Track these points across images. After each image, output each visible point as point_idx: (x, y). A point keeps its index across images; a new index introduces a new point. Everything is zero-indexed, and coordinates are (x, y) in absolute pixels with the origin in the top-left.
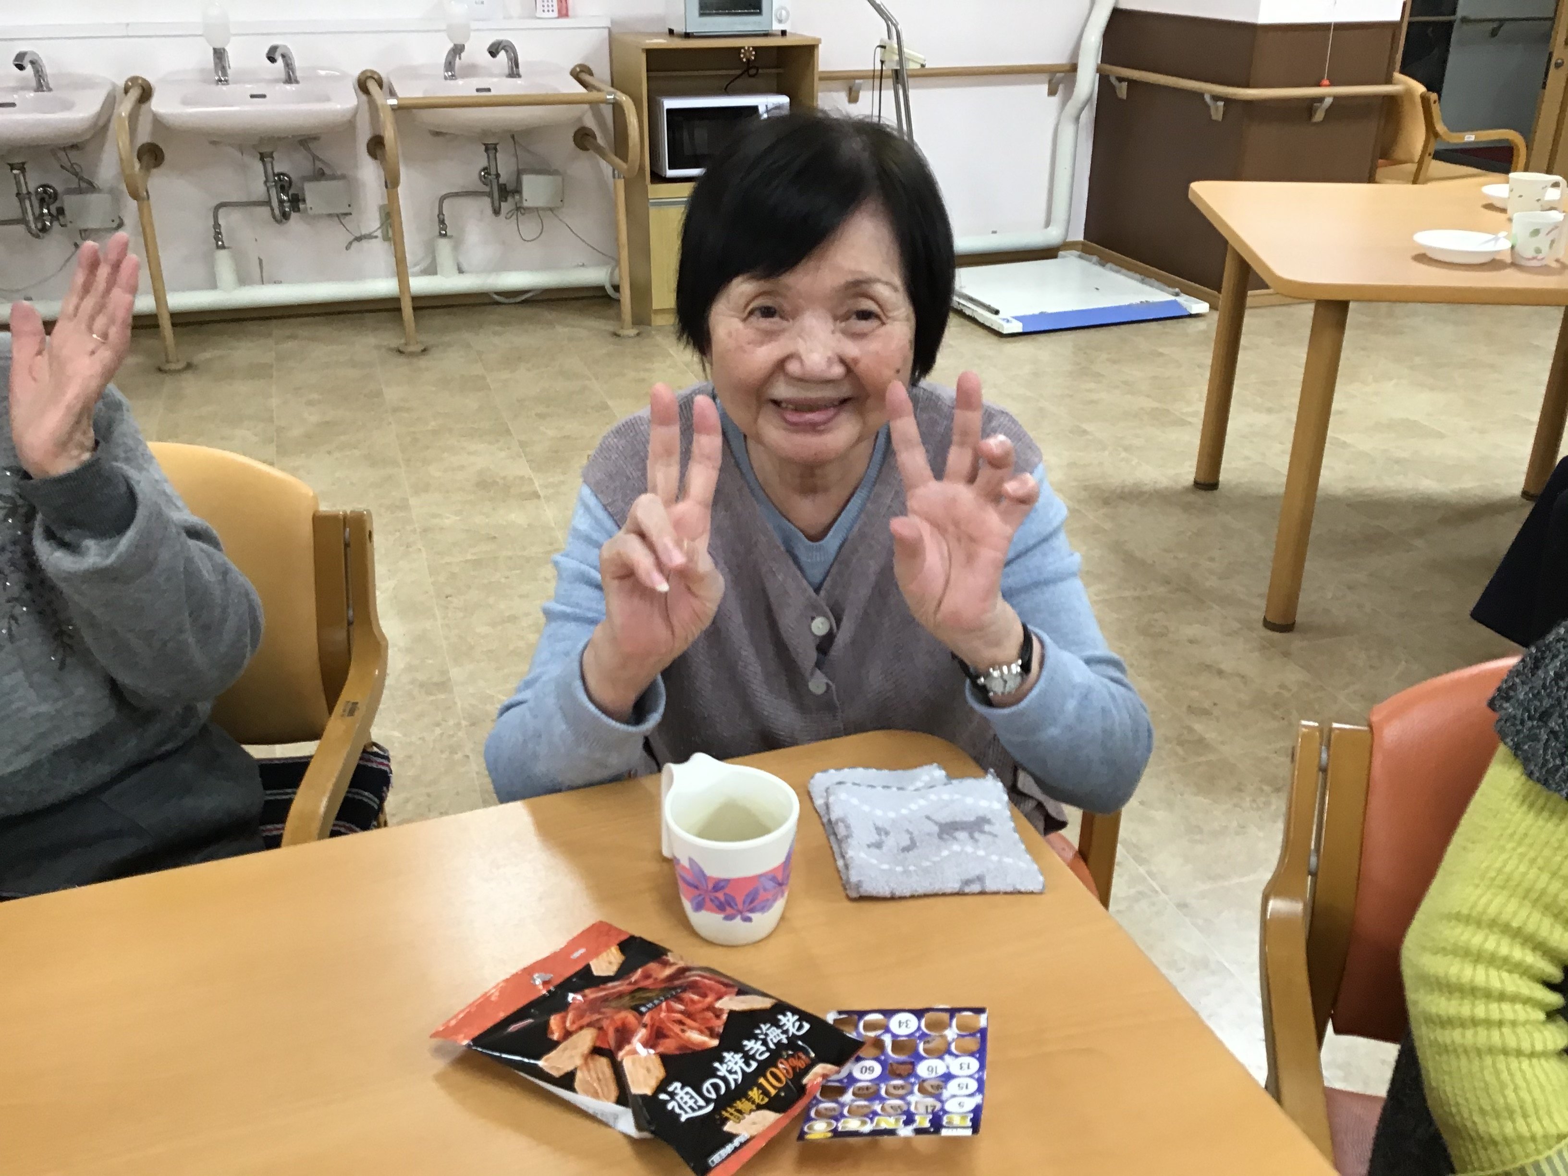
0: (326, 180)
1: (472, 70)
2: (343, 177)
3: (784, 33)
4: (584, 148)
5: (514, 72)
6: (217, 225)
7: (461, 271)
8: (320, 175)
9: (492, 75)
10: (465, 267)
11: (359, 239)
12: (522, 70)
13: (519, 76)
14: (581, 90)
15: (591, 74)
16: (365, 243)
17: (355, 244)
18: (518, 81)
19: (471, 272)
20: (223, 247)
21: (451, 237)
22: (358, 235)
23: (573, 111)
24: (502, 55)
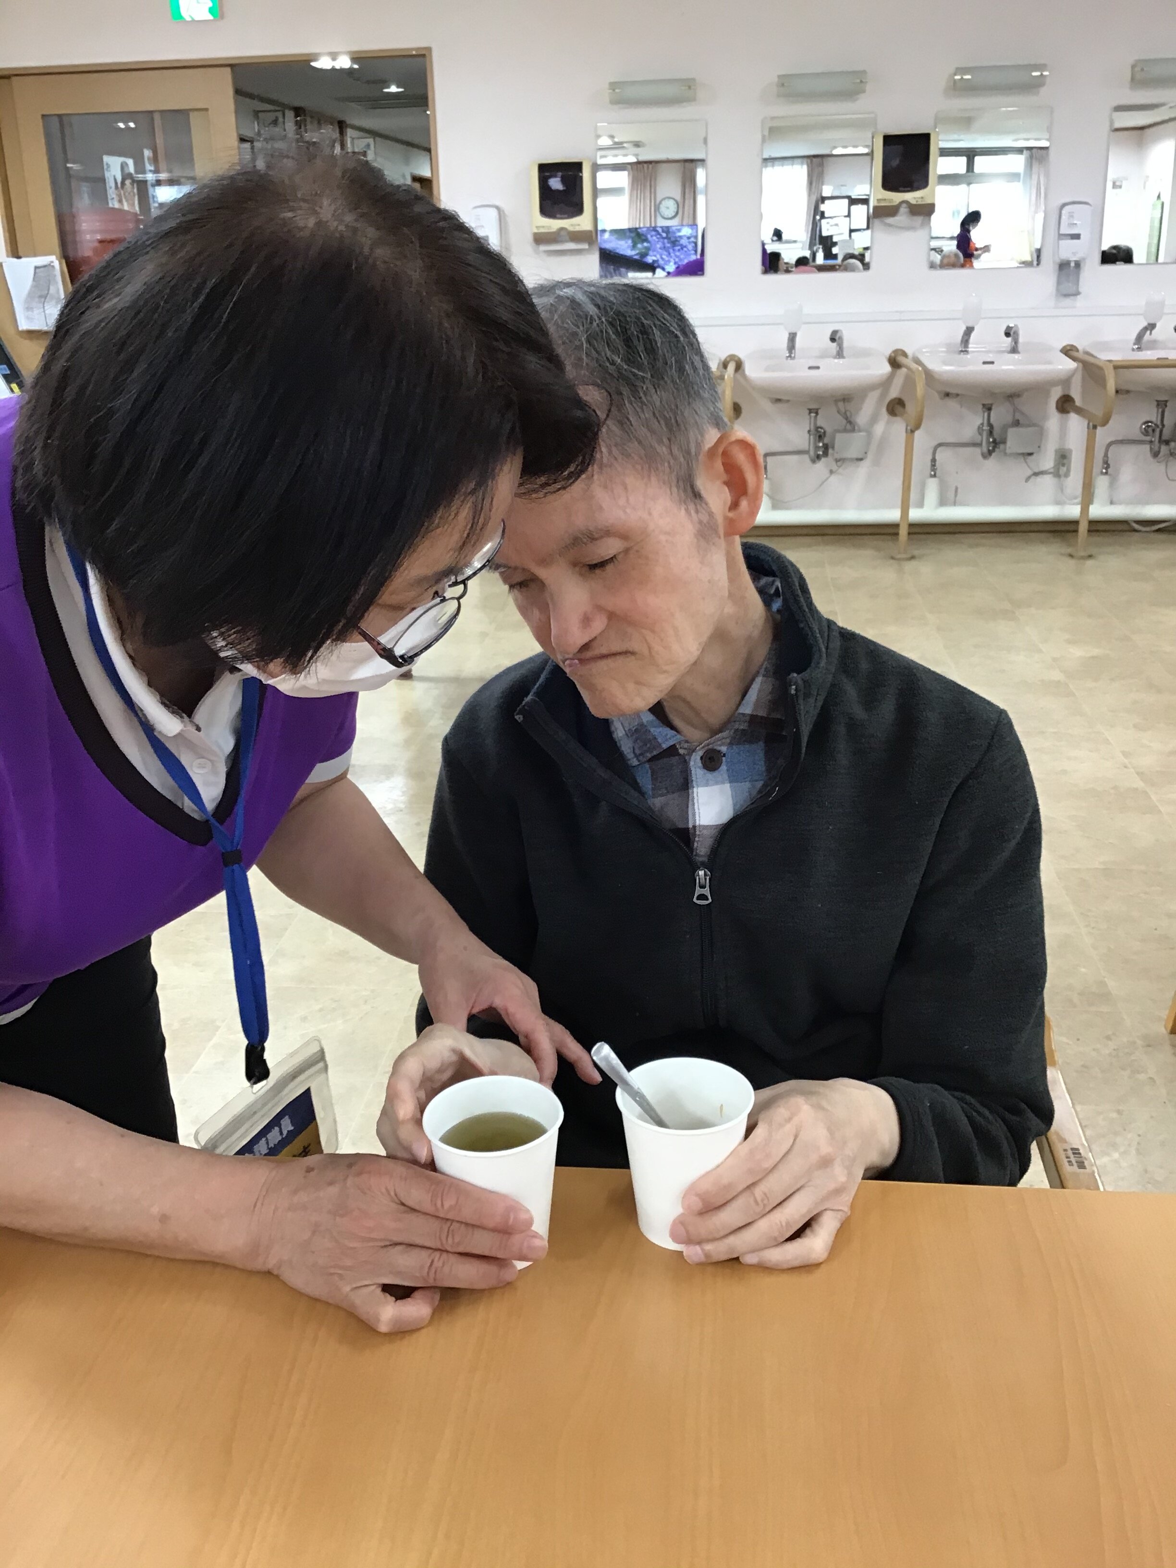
0: (1021, 427)
2: (1034, 425)
7: (1112, 503)
8: (1017, 423)
10: (1115, 499)
11: (1036, 474)
16: (1039, 479)
17: (1033, 478)
19: (1120, 504)
21: (1110, 475)
22: (1037, 470)
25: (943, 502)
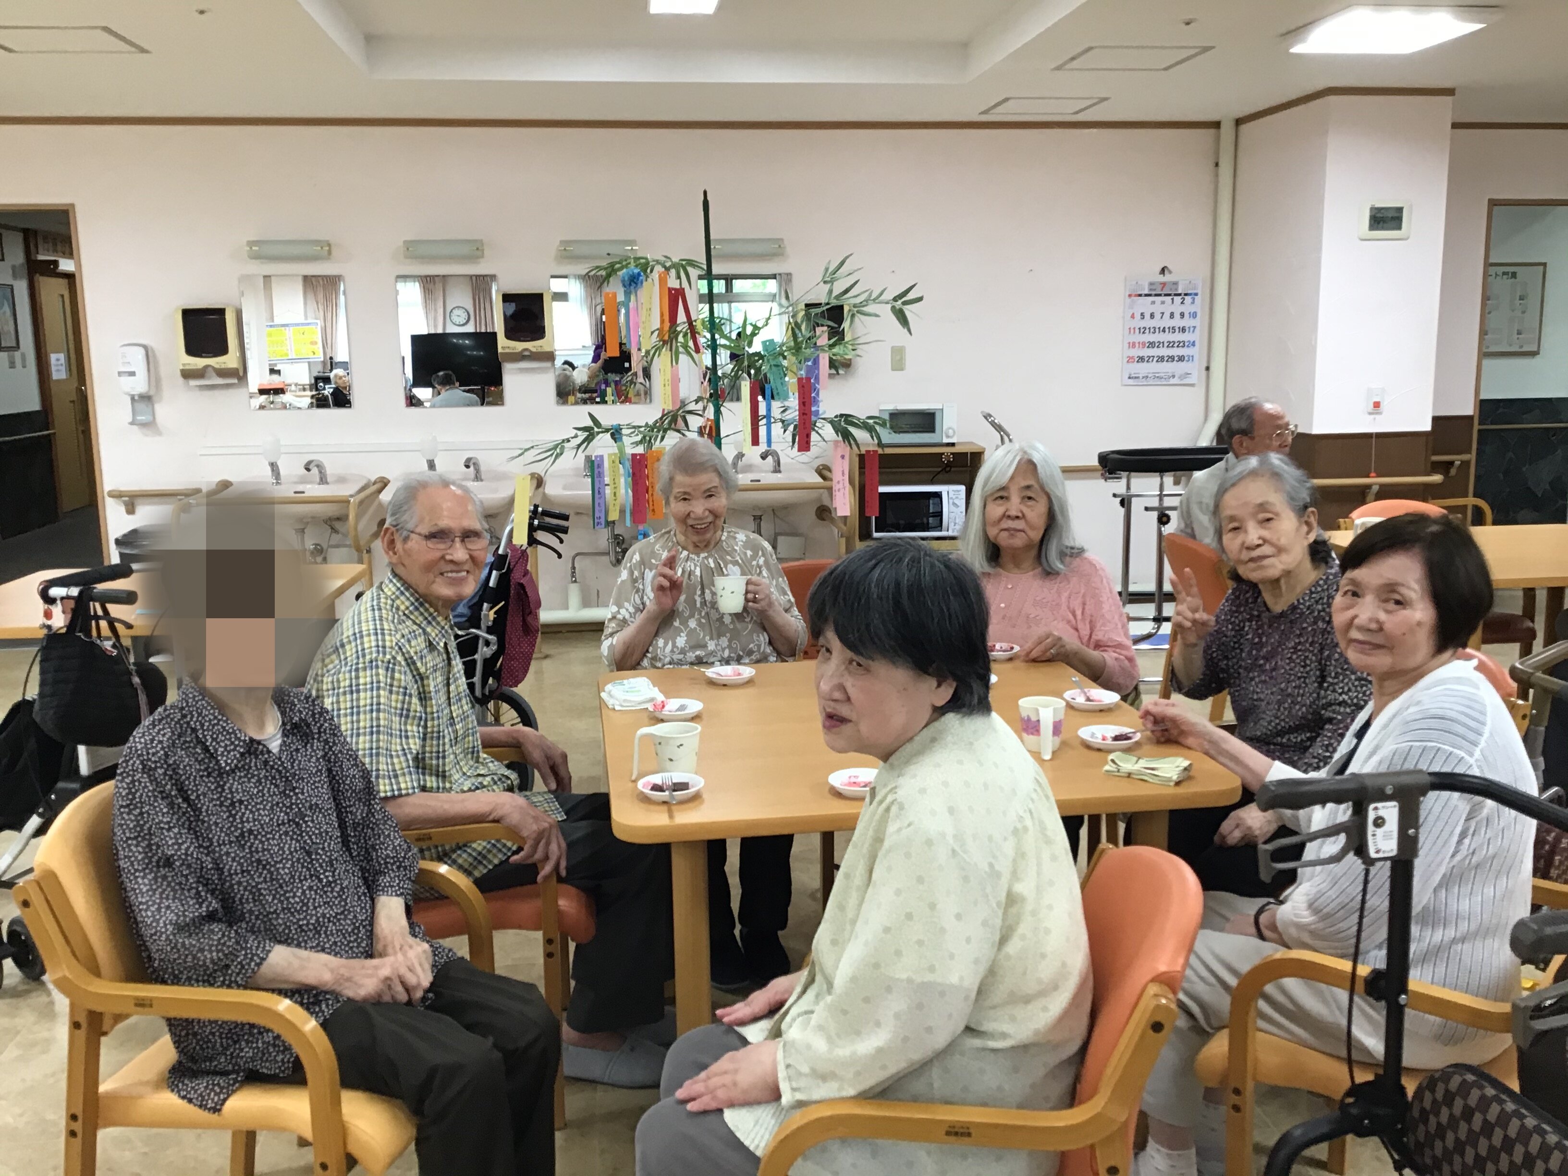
1: (749, 468)
3: (953, 445)
4: (823, 520)
5: (777, 469)
6: (574, 568)
9: (762, 471)
12: (782, 468)
13: (780, 472)
14: (820, 480)
15: (830, 470)
18: (779, 475)
20: (575, 581)
23: (814, 494)
24: (770, 458)
25: (586, 603)
